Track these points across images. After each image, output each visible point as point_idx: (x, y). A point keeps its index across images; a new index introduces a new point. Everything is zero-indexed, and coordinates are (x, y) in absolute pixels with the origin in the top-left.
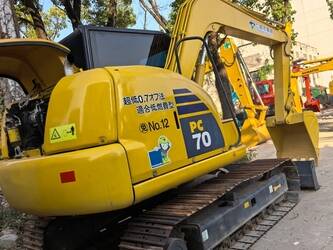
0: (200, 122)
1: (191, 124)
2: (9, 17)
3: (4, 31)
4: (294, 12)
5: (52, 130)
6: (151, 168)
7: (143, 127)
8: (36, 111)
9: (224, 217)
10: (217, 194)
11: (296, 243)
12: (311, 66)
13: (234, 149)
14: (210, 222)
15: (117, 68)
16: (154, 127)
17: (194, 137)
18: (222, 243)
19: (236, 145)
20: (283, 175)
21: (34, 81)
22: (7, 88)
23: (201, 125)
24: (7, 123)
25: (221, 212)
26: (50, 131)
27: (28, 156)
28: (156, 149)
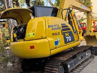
0: (68, 33)
1: (66, 34)
2: (11, 2)
3: (10, 6)
4: (92, 3)
5: (28, 34)
6: (55, 46)
7: (53, 34)
8: (22, 29)
9: (74, 61)
10: (73, 54)
11: (95, 70)
12: (95, 19)
13: (77, 42)
14: (70, 63)
15: (46, 17)
16: (56, 34)
17: (67, 38)
18: (73, 69)
19: (78, 41)
20: (90, 50)
21: (21, 20)
22: (10, 22)
23: (68, 34)
24: (13, 32)
25: (73, 60)
26: (27, 34)
27: (20, 41)
28: (56, 41)
